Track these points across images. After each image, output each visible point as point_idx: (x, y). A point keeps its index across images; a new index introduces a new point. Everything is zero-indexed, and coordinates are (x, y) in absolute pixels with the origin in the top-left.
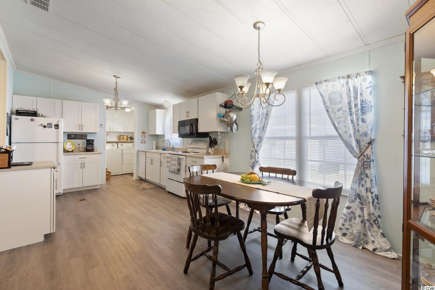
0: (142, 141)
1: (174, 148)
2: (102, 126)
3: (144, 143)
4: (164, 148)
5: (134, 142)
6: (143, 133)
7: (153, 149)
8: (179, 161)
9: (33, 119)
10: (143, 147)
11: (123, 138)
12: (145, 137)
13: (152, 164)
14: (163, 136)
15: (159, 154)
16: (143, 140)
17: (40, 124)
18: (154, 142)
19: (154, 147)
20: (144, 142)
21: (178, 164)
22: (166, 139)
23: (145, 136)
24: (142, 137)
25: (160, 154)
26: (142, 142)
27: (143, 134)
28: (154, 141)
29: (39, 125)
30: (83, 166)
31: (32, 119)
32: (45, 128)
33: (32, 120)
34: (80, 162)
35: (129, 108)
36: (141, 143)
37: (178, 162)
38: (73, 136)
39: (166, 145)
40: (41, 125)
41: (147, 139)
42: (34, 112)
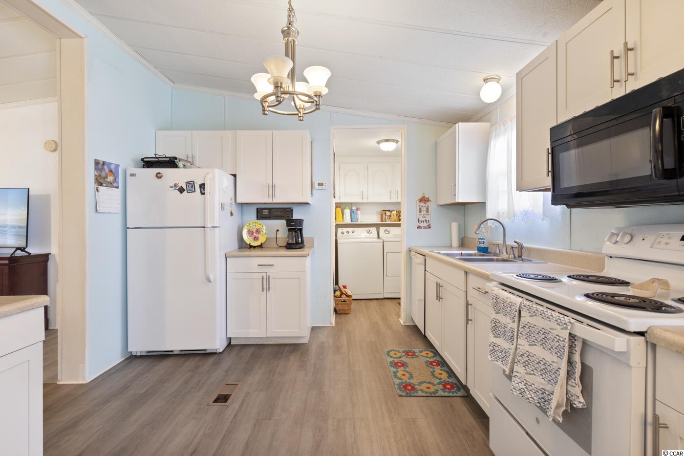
0: (419, 221)
1: (521, 247)
2: (323, 187)
3: (425, 228)
4: (482, 245)
5: (400, 224)
6: (424, 200)
7: (451, 247)
8: (577, 358)
9: (159, 173)
10: (422, 240)
11: (390, 216)
12: (427, 211)
13: (439, 298)
14: (481, 205)
15: (463, 274)
16: (423, 219)
17: (173, 185)
18: (455, 226)
19: (455, 242)
20: (425, 224)
21: (569, 374)
22: (489, 215)
23: (427, 209)
24: (420, 211)
25: (466, 273)
26: (421, 225)
27: (422, 204)
28: (454, 221)
29: (171, 187)
30: (266, 285)
31: (157, 174)
32: (181, 193)
33: (159, 176)
34: (259, 276)
35: (393, 141)
36: (419, 227)
37: (570, 362)
38: (266, 212)
39: (491, 235)
40: (175, 185)
41: (434, 216)
42: (168, 159)
